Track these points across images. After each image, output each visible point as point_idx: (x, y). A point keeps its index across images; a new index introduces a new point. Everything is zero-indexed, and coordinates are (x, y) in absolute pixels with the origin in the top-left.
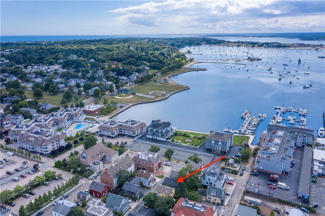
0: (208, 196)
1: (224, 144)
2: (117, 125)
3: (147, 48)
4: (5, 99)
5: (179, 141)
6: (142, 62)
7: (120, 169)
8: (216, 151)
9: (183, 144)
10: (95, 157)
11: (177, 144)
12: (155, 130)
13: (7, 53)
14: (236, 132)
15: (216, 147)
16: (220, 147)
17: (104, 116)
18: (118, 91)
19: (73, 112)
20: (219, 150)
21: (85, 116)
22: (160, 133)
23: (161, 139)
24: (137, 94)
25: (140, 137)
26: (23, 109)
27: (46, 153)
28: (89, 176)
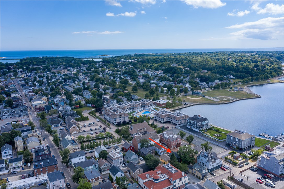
0: (194, 170)
1: (240, 141)
2: (167, 114)
3: (246, 61)
4: (114, 90)
5: (208, 134)
6: (229, 72)
7: (145, 138)
8: (234, 146)
9: (210, 136)
10: (138, 130)
11: (206, 135)
12: (192, 122)
13: (135, 61)
14: (270, 138)
15: (234, 143)
16: (237, 143)
17: (168, 108)
18: (192, 93)
19: (146, 102)
20: (236, 146)
21: (155, 107)
22: (195, 125)
23: (196, 130)
24: (206, 97)
25: (181, 126)
26: (120, 97)
27: (115, 123)
28: (129, 141)
